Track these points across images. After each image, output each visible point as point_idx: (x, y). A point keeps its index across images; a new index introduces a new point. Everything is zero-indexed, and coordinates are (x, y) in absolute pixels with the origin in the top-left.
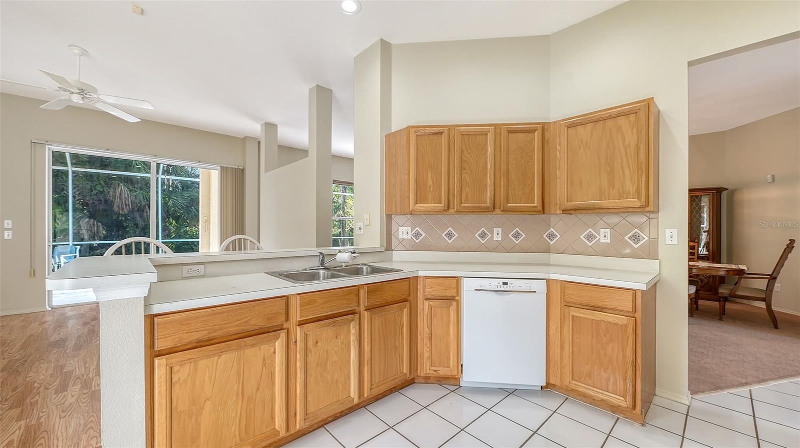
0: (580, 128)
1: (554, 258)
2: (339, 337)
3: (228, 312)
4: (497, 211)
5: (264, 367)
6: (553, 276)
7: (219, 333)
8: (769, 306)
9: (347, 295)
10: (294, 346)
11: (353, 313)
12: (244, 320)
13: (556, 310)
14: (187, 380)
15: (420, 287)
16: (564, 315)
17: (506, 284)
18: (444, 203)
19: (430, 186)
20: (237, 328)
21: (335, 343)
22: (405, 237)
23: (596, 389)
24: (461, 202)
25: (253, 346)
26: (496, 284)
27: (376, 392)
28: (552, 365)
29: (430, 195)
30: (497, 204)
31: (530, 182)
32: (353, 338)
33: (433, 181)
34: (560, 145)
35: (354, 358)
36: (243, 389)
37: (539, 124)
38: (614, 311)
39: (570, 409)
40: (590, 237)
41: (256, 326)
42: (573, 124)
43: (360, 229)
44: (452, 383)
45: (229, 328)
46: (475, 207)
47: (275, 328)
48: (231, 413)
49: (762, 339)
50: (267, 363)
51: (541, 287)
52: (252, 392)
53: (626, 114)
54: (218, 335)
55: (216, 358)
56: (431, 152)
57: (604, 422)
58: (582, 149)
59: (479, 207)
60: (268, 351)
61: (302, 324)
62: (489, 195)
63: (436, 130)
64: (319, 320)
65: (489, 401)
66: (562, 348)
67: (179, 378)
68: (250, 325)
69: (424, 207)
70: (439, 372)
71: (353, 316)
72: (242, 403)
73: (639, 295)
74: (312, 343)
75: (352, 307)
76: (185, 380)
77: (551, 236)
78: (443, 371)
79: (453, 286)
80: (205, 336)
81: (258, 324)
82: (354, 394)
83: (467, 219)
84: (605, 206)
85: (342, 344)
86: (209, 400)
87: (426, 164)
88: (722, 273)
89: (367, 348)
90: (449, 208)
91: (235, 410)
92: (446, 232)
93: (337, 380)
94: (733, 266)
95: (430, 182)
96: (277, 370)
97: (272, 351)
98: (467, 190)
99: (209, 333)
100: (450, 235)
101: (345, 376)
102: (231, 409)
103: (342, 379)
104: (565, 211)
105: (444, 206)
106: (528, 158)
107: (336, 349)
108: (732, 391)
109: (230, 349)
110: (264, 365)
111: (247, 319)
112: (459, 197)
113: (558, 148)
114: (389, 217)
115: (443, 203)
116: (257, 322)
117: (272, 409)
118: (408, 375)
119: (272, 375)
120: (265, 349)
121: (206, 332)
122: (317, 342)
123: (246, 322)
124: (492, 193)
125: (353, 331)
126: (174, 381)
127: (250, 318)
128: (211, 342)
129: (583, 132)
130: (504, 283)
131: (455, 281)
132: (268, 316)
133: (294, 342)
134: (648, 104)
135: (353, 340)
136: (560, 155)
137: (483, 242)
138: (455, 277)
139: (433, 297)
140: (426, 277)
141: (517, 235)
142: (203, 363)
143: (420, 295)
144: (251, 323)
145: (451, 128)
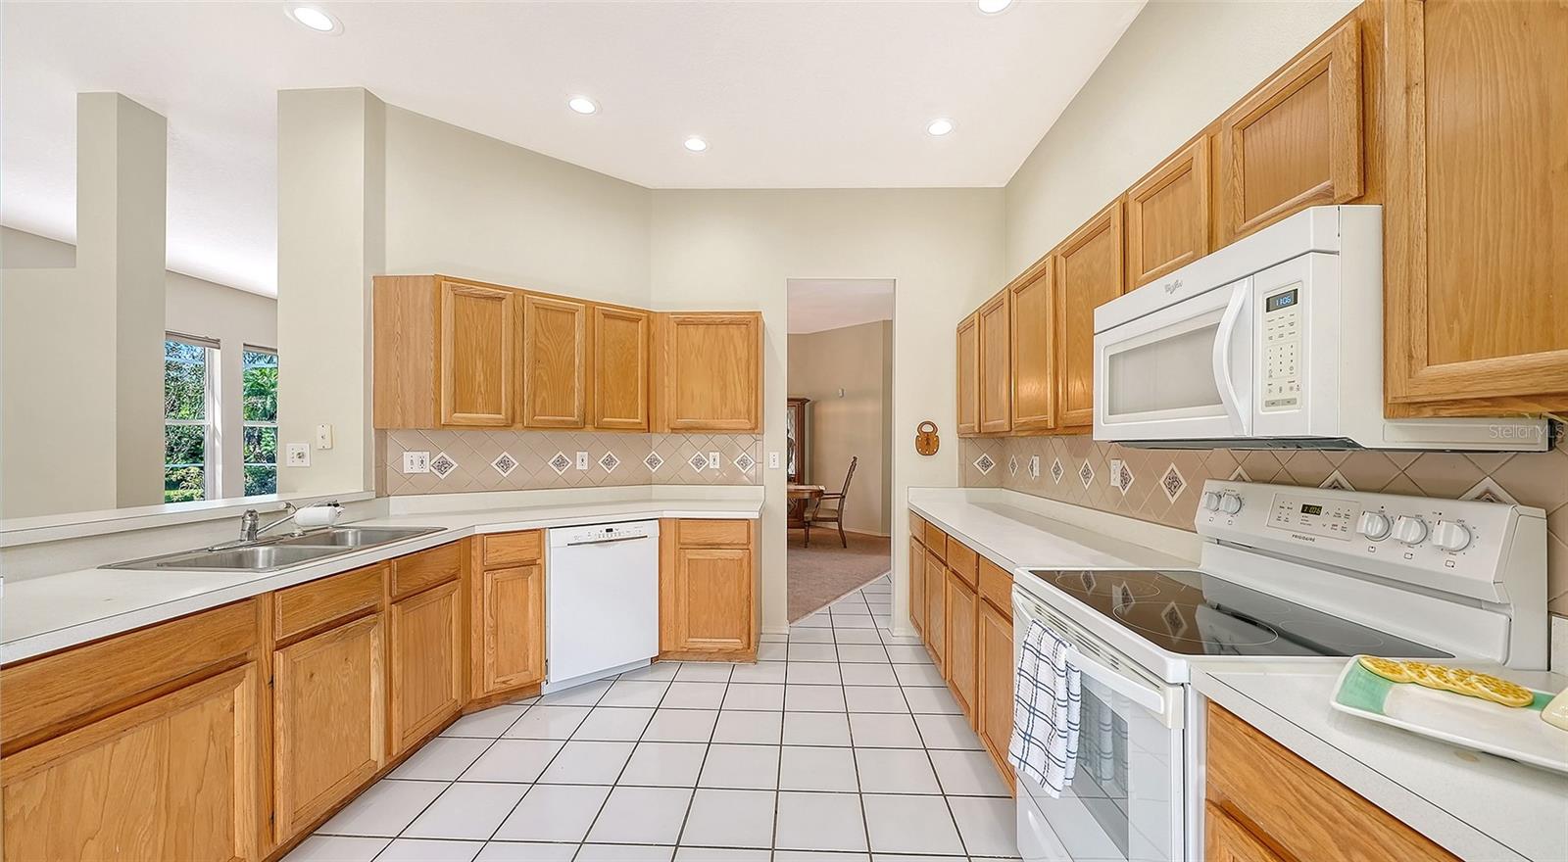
0: (691, 328)
1: (658, 490)
2: (350, 658)
3: (136, 645)
4: (589, 427)
5: (212, 744)
6: (666, 514)
7: (120, 692)
8: (840, 526)
9: (364, 580)
10: (269, 691)
11: (371, 611)
12: (172, 657)
13: (670, 558)
14: (41, 808)
15: (476, 553)
16: (679, 560)
17: (611, 530)
18: (506, 414)
19: (479, 383)
20: (158, 674)
21: (343, 669)
22: (416, 469)
23: (713, 640)
24: (535, 411)
25: (190, 704)
26: (598, 533)
27: (411, 741)
28: (664, 627)
29: (480, 400)
30: (589, 417)
31: (632, 389)
32: (375, 655)
33: (485, 374)
34: (668, 345)
35: (378, 692)
36: (167, 799)
37: (643, 311)
38: (730, 545)
39: (688, 672)
40: (699, 462)
41: (197, 663)
42: (686, 321)
43: (300, 456)
44: (528, 695)
45: (139, 677)
46: (558, 422)
47: (232, 663)
48: (142, 852)
49: (836, 560)
50: (220, 734)
51: (652, 528)
52: (187, 799)
53: (738, 324)
54: (115, 697)
55: (109, 746)
56: (482, 326)
57: (721, 673)
58: (693, 356)
59: (563, 421)
60: (219, 709)
61: (284, 646)
62: (576, 403)
63: (493, 292)
64: (313, 635)
65: (591, 697)
66: (677, 600)
67: (23, 808)
68: (186, 664)
69: (470, 419)
70: (511, 682)
71: (375, 616)
72: (167, 825)
73: (752, 524)
74: (303, 678)
75: (374, 600)
76: (37, 809)
77: (653, 462)
78: (516, 680)
79: (533, 544)
80: (86, 703)
81: (202, 659)
82: (378, 754)
83: (535, 437)
84: (718, 426)
85: (354, 671)
86: (92, 839)
87: (472, 346)
88: (807, 496)
89: (396, 669)
90: (513, 421)
91: (151, 843)
92: (499, 459)
93: (347, 736)
94: (815, 488)
95: (480, 377)
96: (237, 741)
97: (228, 707)
98: (544, 394)
99: (95, 696)
100: (505, 464)
101: (361, 726)
102: (143, 845)
103: (356, 731)
104: (674, 430)
105: (507, 419)
106: (629, 357)
107: (345, 680)
108: (817, 612)
109: (142, 720)
110: (211, 738)
111: (178, 653)
112: (531, 404)
113: (666, 347)
114: (381, 433)
115: (503, 414)
116: (202, 655)
117: (228, 821)
118: (460, 702)
119: (228, 756)
120: (213, 707)
121: (90, 694)
122: (312, 675)
123: (176, 660)
124: (582, 401)
125: (375, 643)
126: (10, 817)
127: (183, 650)
128: (94, 716)
129: (696, 334)
130: (608, 531)
131: (536, 535)
132: (222, 640)
133: (267, 682)
134: (757, 316)
135: (375, 660)
136: (668, 357)
137: (560, 473)
138: (535, 530)
139: (499, 567)
140: (485, 534)
141: (609, 462)
142: (79, 763)
143: (476, 566)
144: (186, 660)
145: (519, 294)
